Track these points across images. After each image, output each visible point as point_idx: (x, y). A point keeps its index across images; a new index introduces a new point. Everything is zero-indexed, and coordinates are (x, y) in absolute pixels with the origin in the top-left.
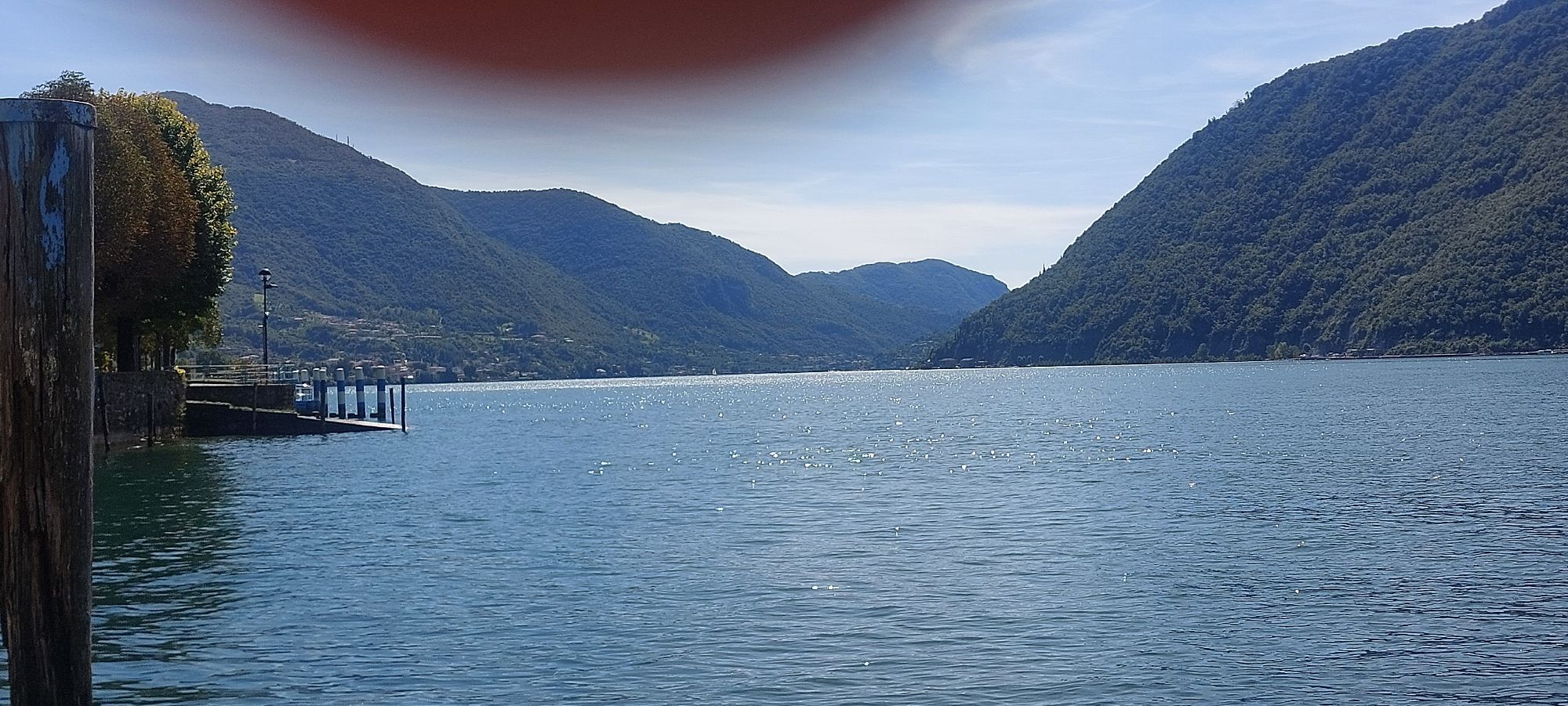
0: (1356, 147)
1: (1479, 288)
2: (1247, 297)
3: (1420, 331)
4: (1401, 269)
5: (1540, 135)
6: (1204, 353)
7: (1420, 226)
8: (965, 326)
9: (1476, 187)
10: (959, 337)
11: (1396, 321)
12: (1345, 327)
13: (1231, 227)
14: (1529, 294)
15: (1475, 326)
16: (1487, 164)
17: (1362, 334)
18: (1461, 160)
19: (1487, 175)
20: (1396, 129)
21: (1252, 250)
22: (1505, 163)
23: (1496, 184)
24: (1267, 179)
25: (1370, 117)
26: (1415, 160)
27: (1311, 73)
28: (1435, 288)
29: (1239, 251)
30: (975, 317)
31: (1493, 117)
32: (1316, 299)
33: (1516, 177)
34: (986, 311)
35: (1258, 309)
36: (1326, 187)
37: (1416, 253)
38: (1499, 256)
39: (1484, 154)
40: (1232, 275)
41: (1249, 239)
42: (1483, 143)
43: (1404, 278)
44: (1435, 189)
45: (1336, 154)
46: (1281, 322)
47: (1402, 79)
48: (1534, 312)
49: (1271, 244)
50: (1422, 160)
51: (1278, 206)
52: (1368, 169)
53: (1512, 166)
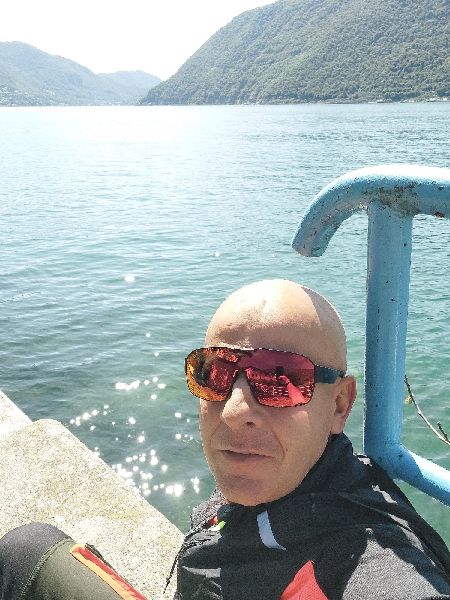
0: (262, 38)
1: (293, 84)
2: (230, 85)
3: (276, 97)
4: (272, 78)
5: (311, 37)
6: (218, 102)
7: (278, 64)
8: (150, 92)
9: (294, 53)
10: (148, 95)
11: (270, 93)
12: (256, 95)
13: (226, 63)
14: (306, 86)
15: (291, 95)
16: (297, 45)
17: (261, 98)
18: (291, 43)
19: (297, 49)
20: (273, 33)
21: (232, 71)
22: (302, 45)
23: (299, 52)
24: (237, 48)
25: (266, 28)
26: (278, 43)
27: (250, 13)
28: (281, 84)
29: (228, 70)
30: (153, 89)
31: (300, 30)
32: (249, 86)
33: (305, 50)
34: (156, 88)
35: (233, 89)
36: (253, 51)
37: (276, 73)
38: (298, 74)
39: (297, 42)
40: (226, 78)
41: (231, 67)
42: (296, 39)
43: (273, 80)
44: (283, 53)
45: (256, 40)
46: (239, 93)
47: (275, 16)
48: (306, 92)
49: (237, 69)
50: (280, 43)
51: (239, 56)
52: (265, 45)
53: (304, 46)
